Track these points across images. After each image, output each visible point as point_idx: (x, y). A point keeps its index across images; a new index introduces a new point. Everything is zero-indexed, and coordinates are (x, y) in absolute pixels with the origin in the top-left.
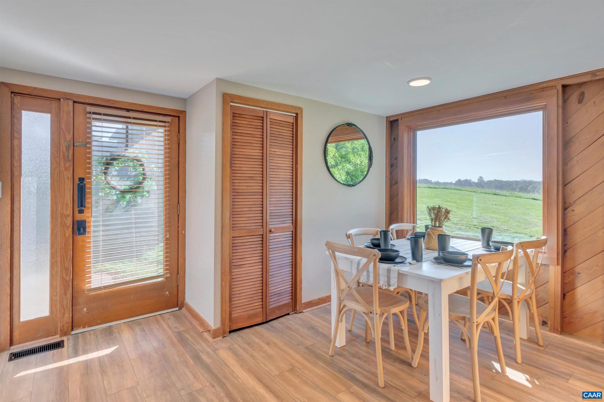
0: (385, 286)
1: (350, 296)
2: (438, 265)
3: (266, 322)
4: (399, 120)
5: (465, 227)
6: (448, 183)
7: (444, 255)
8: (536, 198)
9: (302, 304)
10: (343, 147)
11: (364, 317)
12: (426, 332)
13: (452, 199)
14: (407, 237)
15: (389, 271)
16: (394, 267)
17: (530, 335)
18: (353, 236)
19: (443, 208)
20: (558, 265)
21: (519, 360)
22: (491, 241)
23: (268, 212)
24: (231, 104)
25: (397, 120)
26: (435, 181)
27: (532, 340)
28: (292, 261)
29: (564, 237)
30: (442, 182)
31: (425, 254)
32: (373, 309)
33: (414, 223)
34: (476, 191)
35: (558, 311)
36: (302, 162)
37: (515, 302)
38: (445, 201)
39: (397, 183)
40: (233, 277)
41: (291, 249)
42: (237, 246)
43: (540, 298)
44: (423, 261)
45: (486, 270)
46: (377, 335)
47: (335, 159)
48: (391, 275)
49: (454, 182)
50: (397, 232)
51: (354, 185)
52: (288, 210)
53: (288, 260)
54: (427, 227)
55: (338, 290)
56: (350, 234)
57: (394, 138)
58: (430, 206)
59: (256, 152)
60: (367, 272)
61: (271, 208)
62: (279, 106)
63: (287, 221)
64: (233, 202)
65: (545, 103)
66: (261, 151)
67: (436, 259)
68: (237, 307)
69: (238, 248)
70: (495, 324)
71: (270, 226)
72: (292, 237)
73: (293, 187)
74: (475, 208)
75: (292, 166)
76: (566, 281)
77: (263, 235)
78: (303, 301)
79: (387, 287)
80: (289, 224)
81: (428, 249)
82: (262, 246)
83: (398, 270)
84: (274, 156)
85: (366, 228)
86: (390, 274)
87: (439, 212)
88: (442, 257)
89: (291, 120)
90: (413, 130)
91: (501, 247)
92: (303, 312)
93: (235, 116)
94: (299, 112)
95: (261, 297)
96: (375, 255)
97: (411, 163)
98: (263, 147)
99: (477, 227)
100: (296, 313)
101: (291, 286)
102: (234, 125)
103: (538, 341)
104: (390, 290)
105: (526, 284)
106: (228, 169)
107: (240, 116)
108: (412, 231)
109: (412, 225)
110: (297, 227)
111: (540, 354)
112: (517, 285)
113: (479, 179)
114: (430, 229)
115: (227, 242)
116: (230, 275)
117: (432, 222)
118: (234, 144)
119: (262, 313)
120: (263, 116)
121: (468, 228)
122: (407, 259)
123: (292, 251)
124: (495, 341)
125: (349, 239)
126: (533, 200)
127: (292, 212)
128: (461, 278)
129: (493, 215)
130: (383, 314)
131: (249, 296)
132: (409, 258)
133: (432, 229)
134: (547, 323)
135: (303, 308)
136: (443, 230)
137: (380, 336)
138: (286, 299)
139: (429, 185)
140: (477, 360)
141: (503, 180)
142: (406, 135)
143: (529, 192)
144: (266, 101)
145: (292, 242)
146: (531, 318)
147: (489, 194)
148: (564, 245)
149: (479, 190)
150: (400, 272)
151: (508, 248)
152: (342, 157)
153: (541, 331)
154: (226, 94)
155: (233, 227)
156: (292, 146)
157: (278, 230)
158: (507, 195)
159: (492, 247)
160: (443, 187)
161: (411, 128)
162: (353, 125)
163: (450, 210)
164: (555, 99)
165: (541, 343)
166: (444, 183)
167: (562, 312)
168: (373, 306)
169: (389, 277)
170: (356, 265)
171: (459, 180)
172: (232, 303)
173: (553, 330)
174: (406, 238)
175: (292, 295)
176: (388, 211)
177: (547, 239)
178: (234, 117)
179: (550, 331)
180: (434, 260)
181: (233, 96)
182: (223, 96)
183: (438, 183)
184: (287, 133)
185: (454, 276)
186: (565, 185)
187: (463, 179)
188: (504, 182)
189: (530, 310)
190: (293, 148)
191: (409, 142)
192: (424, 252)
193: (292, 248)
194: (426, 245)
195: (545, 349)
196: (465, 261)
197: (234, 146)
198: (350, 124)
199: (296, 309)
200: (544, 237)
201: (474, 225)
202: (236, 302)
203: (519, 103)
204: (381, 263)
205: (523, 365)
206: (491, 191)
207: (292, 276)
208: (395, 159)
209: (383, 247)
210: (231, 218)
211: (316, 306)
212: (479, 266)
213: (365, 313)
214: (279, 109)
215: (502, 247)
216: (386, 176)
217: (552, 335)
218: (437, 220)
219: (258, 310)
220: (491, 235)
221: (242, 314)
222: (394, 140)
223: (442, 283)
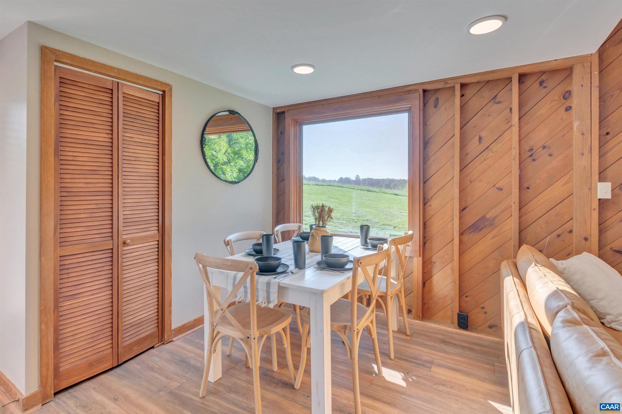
0: (265, 303)
1: (224, 320)
2: (321, 271)
3: (118, 366)
4: (286, 112)
5: (346, 222)
6: (332, 181)
7: (327, 259)
8: (396, 193)
9: (171, 331)
10: (236, 143)
11: (241, 345)
12: (309, 347)
13: (335, 195)
14: (292, 238)
15: (268, 284)
16: (274, 280)
17: (400, 325)
18: (232, 242)
19: (326, 207)
20: (420, 256)
21: (392, 357)
22: (369, 238)
23: (121, 217)
24: (56, 64)
25: (283, 113)
26: (322, 178)
27: (401, 331)
28: (157, 279)
29: (424, 230)
30: (328, 179)
31: (308, 258)
32: (251, 332)
33: (300, 223)
34: (354, 188)
35: (420, 299)
36: (171, 154)
37: (389, 298)
38: (330, 198)
39: (283, 180)
40: (61, 314)
41: (156, 264)
42: (68, 269)
43: (406, 289)
44: (306, 268)
45: (365, 272)
46: (255, 364)
47: (227, 155)
48: (271, 290)
49: (337, 180)
50: (283, 233)
51: (237, 182)
52: (151, 214)
53: (152, 278)
54: (311, 227)
55: (210, 314)
56: (229, 241)
57: (281, 131)
58: (315, 205)
59: (102, 137)
60: (244, 288)
61: (125, 213)
62: (138, 79)
63: (150, 228)
64: (61, 207)
65: (410, 106)
66: (110, 136)
67: (319, 263)
68: (69, 355)
69: (70, 271)
70: (372, 325)
71: (124, 237)
72: (158, 248)
73: (158, 184)
74: (354, 203)
75: (157, 158)
76: (426, 271)
77: (112, 249)
78: (174, 327)
79: (266, 304)
80: (153, 232)
81: (312, 251)
82: (111, 264)
83: (279, 283)
84: (130, 143)
85: (248, 232)
86: (270, 288)
87: (322, 211)
88: (324, 261)
89: (156, 99)
90: (299, 124)
91: (377, 246)
92: (174, 341)
93: (62, 81)
94: (167, 90)
95: (110, 334)
96: (251, 269)
97: (298, 159)
98: (112, 130)
99: (355, 221)
100: (163, 344)
101: (157, 310)
102: (61, 95)
103: (406, 331)
104: (269, 308)
105: (397, 278)
106: (51, 158)
107: (74, 83)
108: (298, 231)
109: (297, 225)
110: (165, 235)
111: (407, 345)
112: (390, 280)
113: (356, 177)
114: (314, 229)
115: (50, 264)
116: (56, 311)
117: (316, 222)
118: (61, 123)
119: (111, 354)
120: (112, 89)
121: (348, 222)
122: (290, 267)
123: (158, 265)
124: (373, 343)
125: (228, 247)
126: (395, 195)
127: (158, 216)
128: (342, 285)
129: (367, 210)
130: (262, 336)
131: (88, 337)
132: (291, 265)
133: (316, 230)
134: (411, 311)
135: (173, 335)
136: (326, 230)
137: (258, 364)
138: (151, 328)
139: (316, 183)
140: (358, 374)
141: (374, 178)
142: (292, 129)
143: (391, 189)
144: (117, 68)
145: (158, 255)
146: (401, 308)
147: (363, 190)
148: (424, 237)
149: (357, 187)
150: (281, 285)
151: (384, 246)
152: (235, 153)
153: (408, 319)
154: (46, 48)
155: (62, 242)
156: (157, 131)
157: (135, 241)
158: (377, 191)
159: (369, 245)
160: (328, 184)
161: (297, 122)
162: (236, 113)
163: (332, 209)
164: (418, 101)
165: (408, 333)
166: (329, 180)
167: (423, 299)
168: (250, 329)
169: (268, 292)
170: (232, 280)
171: (341, 178)
172: (60, 352)
173: (417, 318)
174: (292, 240)
175: (158, 322)
176: (274, 211)
177: (413, 233)
178: (61, 83)
179: (414, 318)
180: (316, 266)
181: (60, 53)
182: (41, 50)
183: (324, 181)
184: (150, 114)
185: (336, 285)
186: (424, 183)
187: (344, 177)
188: (375, 180)
189: (399, 302)
190: (158, 135)
191: (295, 137)
192: (307, 256)
193: (158, 262)
194: (310, 247)
195: (412, 338)
196: (346, 264)
197: (62, 126)
198: (232, 112)
199: (163, 339)
200: (410, 232)
201: (353, 220)
202: (67, 348)
203: (389, 104)
204: (261, 276)
205: (396, 360)
206: (366, 187)
207: (158, 298)
208: (282, 155)
209: (265, 254)
210: (58, 228)
211: (191, 329)
212: (359, 268)
213: (242, 339)
214: (137, 82)
215: (379, 246)
216: (273, 173)
217: (415, 322)
218: (320, 219)
219: (106, 352)
220: (368, 231)
221: (77, 363)
222: (281, 133)
223: (324, 294)
